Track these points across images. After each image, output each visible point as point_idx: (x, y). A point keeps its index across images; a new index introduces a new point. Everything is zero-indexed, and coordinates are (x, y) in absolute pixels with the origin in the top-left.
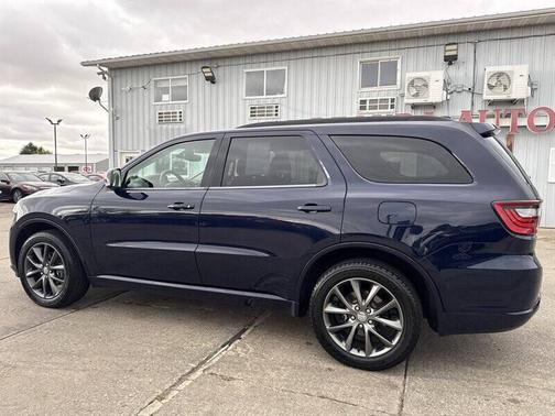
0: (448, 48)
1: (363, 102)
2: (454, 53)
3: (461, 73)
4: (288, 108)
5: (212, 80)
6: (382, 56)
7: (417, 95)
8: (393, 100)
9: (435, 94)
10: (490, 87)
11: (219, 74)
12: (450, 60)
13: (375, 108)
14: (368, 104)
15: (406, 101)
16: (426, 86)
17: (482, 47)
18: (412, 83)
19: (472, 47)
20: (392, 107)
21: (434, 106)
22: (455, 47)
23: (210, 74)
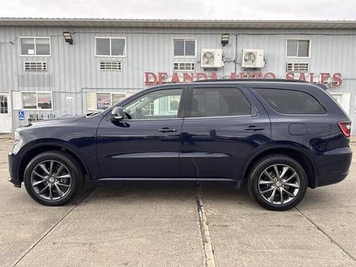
0: (224, 36)
1: (176, 64)
2: (227, 39)
3: (230, 51)
4: (128, 65)
5: (70, 42)
6: (186, 38)
7: (207, 63)
8: (193, 65)
9: (218, 63)
10: (246, 60)
11: (76, 37)
12: (224, 43)
13: (183, 69)
14: (179, 66)
15: (202, 66)
16: (213, 57)
17: (240, 37)
18: (205, 55)
19: (235, 37)
20: (193, 68)
21: (216, 69)
22: (227, 36)
23: (70, 38)
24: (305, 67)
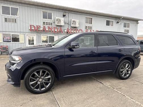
0: (64, 13)
1: (44, 22)
2: (65, 14)
3: (66, 19)
4: (20, 21)
6: (48, 11)
7: (58, 23)
8: (52, 23)
9: (62, 24)
10: (72, 24)
12: (64, 16)
13: (47, 25)
14: (45, 23)
15: (56, 24)
16: (60, 21)
18: (57, 20)
19: (68, 13)
20: (52, 25)
21: (61, 26)
22: (66, 13)
24: (91, 28)
